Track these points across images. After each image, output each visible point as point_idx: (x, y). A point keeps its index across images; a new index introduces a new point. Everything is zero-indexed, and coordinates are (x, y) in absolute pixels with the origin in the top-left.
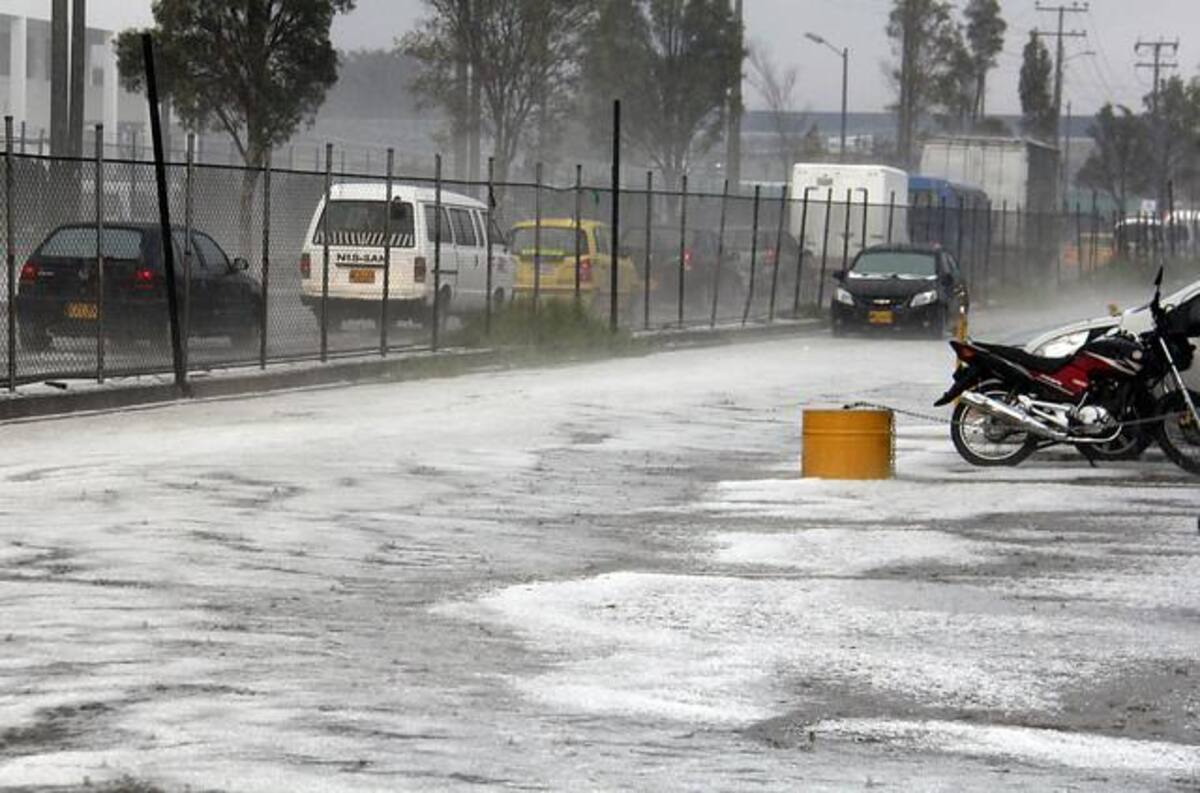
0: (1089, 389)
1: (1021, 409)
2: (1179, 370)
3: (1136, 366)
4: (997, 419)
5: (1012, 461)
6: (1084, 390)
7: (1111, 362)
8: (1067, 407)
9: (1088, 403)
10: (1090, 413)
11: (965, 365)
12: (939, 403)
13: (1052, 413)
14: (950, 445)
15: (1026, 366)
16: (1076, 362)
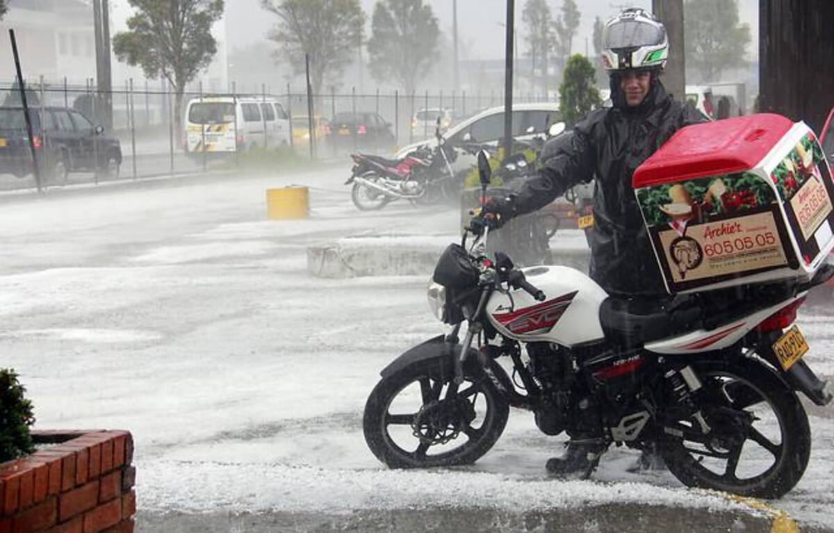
0: (410, 173)
1: (380, 184)
2: (449, 162)
3: (430, 162)
4: (370, 189)
5: (379, 208)
6: (407, 174)
7: (419, 161)
8: (400, 182)
9: (410, 179)
10: (411, 184)
11: (357, 165)
12: (347, 183)
13: (395, 185)
14: (351, 203)
15: (383, 164)
16: (406, 161)
